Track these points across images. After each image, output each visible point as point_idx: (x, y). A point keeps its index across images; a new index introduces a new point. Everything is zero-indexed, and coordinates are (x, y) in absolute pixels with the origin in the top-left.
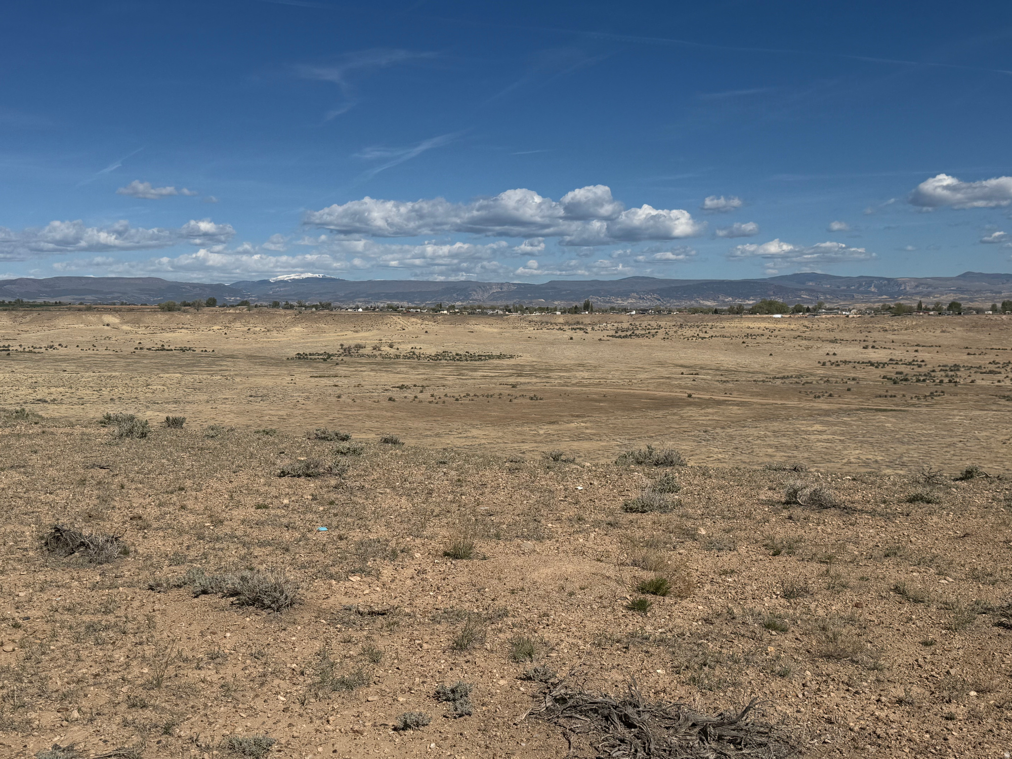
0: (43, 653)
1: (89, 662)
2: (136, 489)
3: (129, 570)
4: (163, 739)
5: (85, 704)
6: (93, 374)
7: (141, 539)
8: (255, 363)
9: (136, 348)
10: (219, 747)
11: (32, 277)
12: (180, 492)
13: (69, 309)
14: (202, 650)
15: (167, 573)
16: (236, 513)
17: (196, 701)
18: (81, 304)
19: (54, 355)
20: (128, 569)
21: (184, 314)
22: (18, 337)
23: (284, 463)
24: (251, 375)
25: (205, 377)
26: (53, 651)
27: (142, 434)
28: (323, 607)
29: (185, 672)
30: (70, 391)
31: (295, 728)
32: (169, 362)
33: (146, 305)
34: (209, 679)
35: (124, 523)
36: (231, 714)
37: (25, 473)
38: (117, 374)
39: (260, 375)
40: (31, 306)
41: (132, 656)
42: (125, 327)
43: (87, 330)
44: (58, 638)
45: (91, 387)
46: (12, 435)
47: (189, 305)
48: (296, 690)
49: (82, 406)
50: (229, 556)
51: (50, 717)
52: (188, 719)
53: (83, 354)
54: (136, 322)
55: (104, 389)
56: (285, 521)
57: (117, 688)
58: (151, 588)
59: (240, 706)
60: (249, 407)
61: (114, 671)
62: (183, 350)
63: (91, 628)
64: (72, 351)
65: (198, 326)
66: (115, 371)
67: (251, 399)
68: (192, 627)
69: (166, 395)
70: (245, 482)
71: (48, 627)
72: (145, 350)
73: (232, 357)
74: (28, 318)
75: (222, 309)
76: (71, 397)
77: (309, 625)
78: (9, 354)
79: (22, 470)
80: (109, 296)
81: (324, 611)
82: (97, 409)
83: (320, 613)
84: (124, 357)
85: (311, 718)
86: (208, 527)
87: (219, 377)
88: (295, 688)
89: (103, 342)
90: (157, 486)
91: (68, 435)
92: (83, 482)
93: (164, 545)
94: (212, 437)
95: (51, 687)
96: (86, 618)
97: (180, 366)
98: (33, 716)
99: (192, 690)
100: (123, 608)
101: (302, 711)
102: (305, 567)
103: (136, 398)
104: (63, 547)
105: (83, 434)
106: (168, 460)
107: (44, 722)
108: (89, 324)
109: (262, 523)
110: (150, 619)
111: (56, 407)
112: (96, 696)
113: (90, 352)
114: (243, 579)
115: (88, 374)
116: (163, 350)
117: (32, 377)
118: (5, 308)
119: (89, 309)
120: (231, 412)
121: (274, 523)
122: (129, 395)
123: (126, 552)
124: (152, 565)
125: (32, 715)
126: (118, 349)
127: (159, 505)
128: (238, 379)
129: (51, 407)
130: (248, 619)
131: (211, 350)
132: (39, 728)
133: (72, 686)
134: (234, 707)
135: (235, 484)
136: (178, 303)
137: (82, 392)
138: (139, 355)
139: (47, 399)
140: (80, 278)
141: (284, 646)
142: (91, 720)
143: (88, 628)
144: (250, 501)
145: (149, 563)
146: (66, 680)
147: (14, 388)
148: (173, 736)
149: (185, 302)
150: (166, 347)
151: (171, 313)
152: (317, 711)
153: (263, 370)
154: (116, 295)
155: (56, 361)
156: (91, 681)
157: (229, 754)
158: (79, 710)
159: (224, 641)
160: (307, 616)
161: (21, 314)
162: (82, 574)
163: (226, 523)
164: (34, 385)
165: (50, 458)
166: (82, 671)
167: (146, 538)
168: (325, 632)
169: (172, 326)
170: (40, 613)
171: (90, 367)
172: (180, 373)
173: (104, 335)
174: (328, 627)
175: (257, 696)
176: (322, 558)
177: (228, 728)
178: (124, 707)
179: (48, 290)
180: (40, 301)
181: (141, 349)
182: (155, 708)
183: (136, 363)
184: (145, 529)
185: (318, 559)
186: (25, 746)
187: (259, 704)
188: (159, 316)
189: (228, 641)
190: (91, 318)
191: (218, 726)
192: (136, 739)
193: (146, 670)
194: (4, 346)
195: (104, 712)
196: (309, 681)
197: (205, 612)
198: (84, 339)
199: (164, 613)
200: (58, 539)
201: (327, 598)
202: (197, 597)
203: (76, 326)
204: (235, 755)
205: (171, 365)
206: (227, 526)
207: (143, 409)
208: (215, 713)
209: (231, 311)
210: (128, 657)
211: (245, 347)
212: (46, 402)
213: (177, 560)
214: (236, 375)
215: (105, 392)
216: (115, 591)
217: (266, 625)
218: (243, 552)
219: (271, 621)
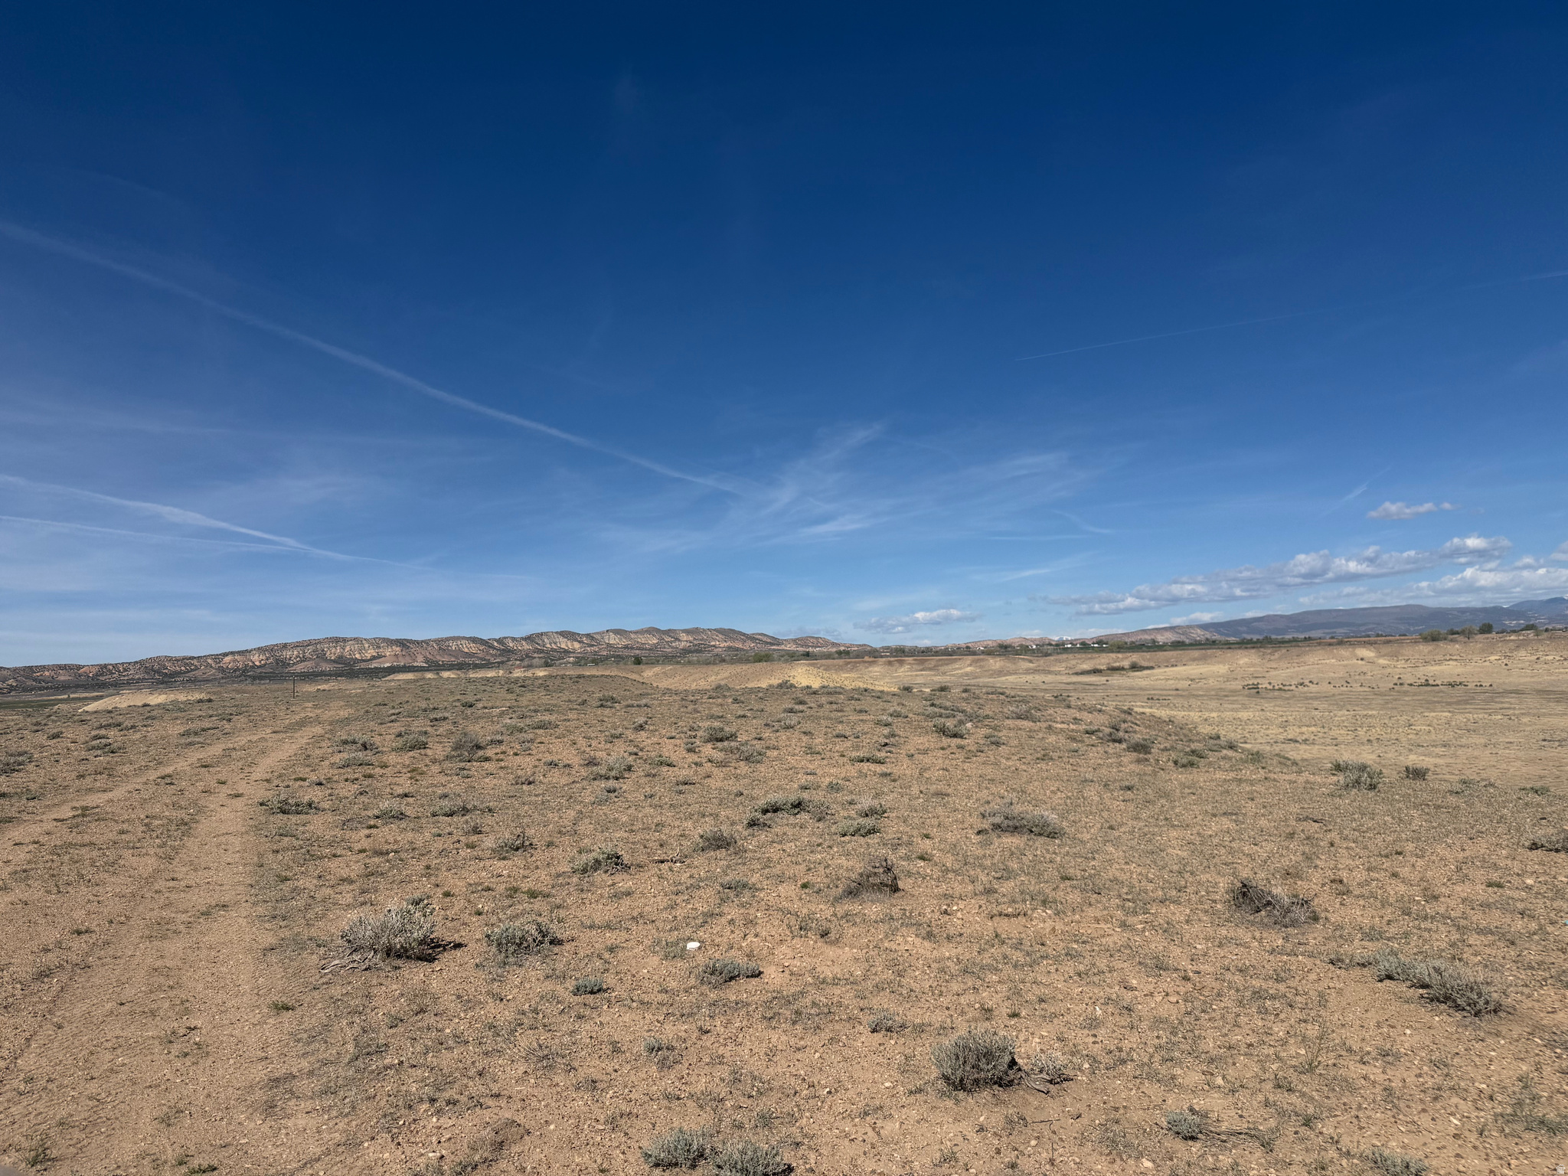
0: (1203, 1011)
1: (1246, 1030)
2: (1347, 848)
3: (1315, 939)
4: (1302, 1130)
5: (1231, 1073)
6: (1348, 713)
7: (1337, 906)
8: (1549, 700)
9: (1396, 684)
10: (1363, 1158)
11: (1279, 613)
12: (1395, 856)
13: (1319, 644)
14: (1374, 1042)
15: (1359, 949)
16: (1460, 889)
17: (1351, 1098)
18: (1332, 638)
19: (1306, 693)
20: (1315, 936)
21: (1452, 644)
22: (1267, 675)
23: (1542, 833)
24: (1544, 715)
25: (1481, 716)
26: (1214, 1010)
27: (1371, 785)
28: (1545, 1022)
29: (1346, 1063)
30: (1323, 730)
31: (1463, 1161)
32: (1436, 699)
33: (1405, 635)
34: (1372, 1077)
35: (1323, 885)
36: (1388, 1124)
37: (1235, 821)
38: (1374, 712)
39: (1557, 715)
40: (1280, 642)
41: (1292, 1033)
42: (1382, 661)
43: (1339, 665)
44: (1222, 999)
45: (1345, 727)
46: (1234, 780)
47: (1457, 633)
48: (1477, 1117)
49: (1336, 748)
50: (1437, 940)
51: (1194, 1078)
52: (1336, 1116)
53: (1336, 691)
54: (1395, 656)
55: (1359, 729)
56: (1520, 906)
57: (1268, 1064)
58: (1332, 962)
59: (1400, 1117)
60: (1542, 754)
61: (1270, 1045)
62: (1452, 685)
63: (1258, 995)
64: (1325, 688)
65: (1470, 657)
66: (1372, 709)
67: (1544, 743)
68: (1369, 1015)
69: (1434, 737)
70: (1482, 851)
71: (1217, 985)
72: (1406, 686)
73: (1517, 692)
74: (1277, 655)
75: (1501, 635)
76: (1323, 737)
77: (1517, 1041)
78: (1258, 692)
79: (1234, 817)
80: (1363, 628)
81: (1543, 1028)
82: (1352, 750)
83: (1537, 1029)
84: (1381, 694)
85: (1487, 1155)
86: (1418, 902)
87: (1500, 717)
88: (1476, 1114)
89: (1357, 677)
90: (1372, 847)
91: (1291, 782)
92: (1291, 836)
93: (1362, 915)
94: (1457, 793)
95: (1202, 1047)
96: (1256, 983)
97: (1449, 704)
98: (1179, 1073)
99: (1349, 1086)
100: (1298, 978)
101: (1478, 1144)
102: (1533, 968)
103: (1397, 739)
104: (1250, 904)
105: (1307, 782)
106: (1393, 818)
107: (1187, 1081)
108: (1341, 659)
109: (1488, 906)
110: (1321, 995)
111: (1308, 747)
112: (1245, 1068)
113: (1344, 689)
114: (1437, 970)
115: (1341, 713)
116: (1428, 685)
117: (1282, 716)
118: (1252, 645)
119: (1341, 643)
120: (1517, 759)
121: (1505, 907)
122: (1388, 736)
123: (1316, 919)
124: (1341, 936)
125: (1178, 1071)
126: (1374, 685)
127: (1369, 870)
128: (1525, 720)
129: (1304, 747)
130: (1437, 1018)
131: (1488, 685)
132: (1180, 1086)
133: (1222, 1051)
134: (1394, 1117)
135: (1467, 853)
136: (1443, 631)
137: (1335, 732)
138: (1398, 692)
139: (1298, 739)
140: (1330, 611)
141: (1477, 1059)
142: (1233, 1091)
143: (1254, 993)
144: (1480, 875)
145: (1338, 933)
146: (1219, 1043)
147: (1264, 727)
148: (1314, 1130)
149: (1452, 630)
150: (1431, 682)
151: (1435, 643)
152: (1499, 1148)
153: (1560, 708)
154: (1371, 626)
155: (1307, 698)
156: (1243, 1049)
157: (1371, 1168)
158: (1224, 1078)
159: (1403, 1038)
160: (1517, 1031)
161: (1269, 651)
162: (1265, 935)
163: (1442, 899)
164: (1284, 723)
165: (1264, 807)
166: (1236, 1038)
167: (1344, 905)
168: (1537, 1055)
169: (1437, 658)
170: (1211, 970)
171: (1344, 705)
172: (1450, 712)
173: (1359, 670)
174: (1542, 1049)
175: (1424, 1110)
176: (1560, 960)
177: (1380, 1138)
178: (1269, 1086)
179: (1296, 625)
180: (1288, 637)
181: (1401, 684)
182: (1303, 1095)
183: (1396, 700)
184: (1344, 894)
185: (1554, 960)
186: (1164, 1101)
187: (1425, 1121)
188: (1421, 647)
189: (1407, 1039)
190: (1344, 652)
191: (1369, 1133)
192: (1272, 1123)
193: (1303, 1052)
194: (1253, 684)
195: (1249, 1086)
196: (1499, 1110)
197: (1387, 1000)
198: (1336, 675)
199: (1340, 992)
200: (1244, 894)
201: (1553, 1012)
202: (1381, 981)
203: (1328, 661)
204: (1376, 1171)
205: (1438, 702)
206: (1442, 903)
207: (1406, 752)
208: (1369, 1117)
209: (1512, 638)
210: (1288, 1032)
211: (1533, 680)
212: (1297, 741)
213: (1371, 935)
214: (1522, 714)
215: (1361, 732)
216: (1293, 958)
217: (1460, 1030)
218: (1455, 936)
219: (1466, 1026)
